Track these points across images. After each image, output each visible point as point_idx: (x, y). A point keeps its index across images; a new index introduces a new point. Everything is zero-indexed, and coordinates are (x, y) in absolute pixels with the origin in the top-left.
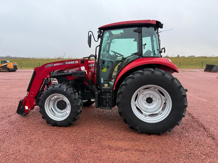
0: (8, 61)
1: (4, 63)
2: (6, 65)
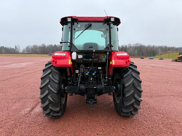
1: (181, 54)
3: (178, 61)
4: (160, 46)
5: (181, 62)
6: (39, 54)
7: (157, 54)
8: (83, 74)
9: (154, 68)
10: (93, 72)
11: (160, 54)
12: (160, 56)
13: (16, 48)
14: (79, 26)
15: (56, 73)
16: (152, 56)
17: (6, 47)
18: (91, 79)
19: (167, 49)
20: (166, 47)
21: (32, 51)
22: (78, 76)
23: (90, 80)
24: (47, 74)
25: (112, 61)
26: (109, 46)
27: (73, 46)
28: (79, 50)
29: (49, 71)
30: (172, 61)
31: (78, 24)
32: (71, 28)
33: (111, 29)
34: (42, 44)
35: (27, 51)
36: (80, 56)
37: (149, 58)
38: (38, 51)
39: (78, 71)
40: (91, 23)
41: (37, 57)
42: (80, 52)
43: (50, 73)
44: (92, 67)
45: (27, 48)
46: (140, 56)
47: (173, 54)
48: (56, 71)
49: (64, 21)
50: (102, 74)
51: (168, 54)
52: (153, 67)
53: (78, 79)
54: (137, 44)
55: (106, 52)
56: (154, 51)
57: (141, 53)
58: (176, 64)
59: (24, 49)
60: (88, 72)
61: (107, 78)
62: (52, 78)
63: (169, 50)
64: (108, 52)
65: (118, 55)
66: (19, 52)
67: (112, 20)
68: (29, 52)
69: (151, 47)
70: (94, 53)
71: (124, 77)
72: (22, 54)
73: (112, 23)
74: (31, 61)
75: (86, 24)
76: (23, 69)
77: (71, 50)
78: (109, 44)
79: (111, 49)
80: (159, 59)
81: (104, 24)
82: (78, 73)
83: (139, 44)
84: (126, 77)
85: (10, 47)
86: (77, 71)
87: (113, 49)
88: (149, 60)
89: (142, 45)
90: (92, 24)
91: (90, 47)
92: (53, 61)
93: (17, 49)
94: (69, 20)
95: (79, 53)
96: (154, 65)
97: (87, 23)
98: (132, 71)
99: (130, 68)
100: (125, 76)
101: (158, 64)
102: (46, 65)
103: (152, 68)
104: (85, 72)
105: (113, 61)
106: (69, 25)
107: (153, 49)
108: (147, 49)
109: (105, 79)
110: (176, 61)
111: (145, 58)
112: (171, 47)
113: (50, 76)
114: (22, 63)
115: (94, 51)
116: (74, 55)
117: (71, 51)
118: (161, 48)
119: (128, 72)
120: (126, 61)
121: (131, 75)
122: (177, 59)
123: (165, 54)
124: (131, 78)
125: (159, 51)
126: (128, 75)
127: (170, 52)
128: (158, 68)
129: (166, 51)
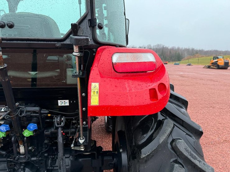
0: (219, 57)
1: (216, 59)
2: (217, 61)
3: (212, 68)
4: (186, 49)
5: (215, 69)
7: (182, 59)
9: (183, 79)
11: (186, 58)
12: (187, 61)
16: (176, 61)
18: (22, 151)
19: (195, 53)
20: (193, 50)
30: (204, 68)
37: (174, 64)
47: (203, 58)
51: (197, 58)
52: (182, 76)
54: (158, 45)
56: (179, 55)
57: (164, 57)
58: (210, 72)
60: (3, 128)
61: (81, 141)
63: (197, 53)
64: (76, 49)
69: (176, 49)
71: (143, 156)
78: (85, 17)
80: (187, 65)
83: (160, 46)
84: (149, 157)
88: (174, 67)
89: (165, 46)
96: (182, 73)
100: (145, 152)
101: (188, 72)
103: (181, 78)
105: (95, 86)
107: (177, 53)
108: (170, 52)
110: (209, 67)
111: (168, 63)
118: (187, 50)
119: (158, 133)
120: (150, 90)
121: (173, 148)
122: (211, 65)
123: (193, 58)
124: (173, 166)
125: (185, 55)
126: (160, 146)
127: (199, 55)
128: (190, 78)
129: (194, 54)
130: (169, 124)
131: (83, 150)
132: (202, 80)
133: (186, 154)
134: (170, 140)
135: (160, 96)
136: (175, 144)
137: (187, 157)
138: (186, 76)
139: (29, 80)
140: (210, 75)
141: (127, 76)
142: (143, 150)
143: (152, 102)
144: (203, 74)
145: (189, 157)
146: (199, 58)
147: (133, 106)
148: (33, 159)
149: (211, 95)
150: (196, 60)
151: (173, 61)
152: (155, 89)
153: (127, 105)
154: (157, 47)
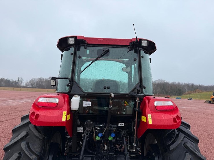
3: (212, 103)
4: (186, 84)
6: (45, 89)
7: (183, 93)
8: (91, 136)
10: (110, 135)
11: (187, 93)
12: (188, 95)
13: (18, 80)
14: (88, 52)
15: (37, 137)
16: (178, 95)
17: (6, 79)
18: (106, 148)
19: (195, 88)
21: (37, 84)
22: (82, 139)
23: (104, 150)
24: (18, 139)
25: (146, 115)
26: (138, 88)
27: (74, 85)
28: (86, 93)
29: (23, 134)
30: (204, 103)
31: (85, 48)
32: (75, 55)
33: (141, 58)
34: (49, 77)
35: (31, 84)
36: (87, 104)
37: (175, 98)
38: (44, 85)
39: (82, 128)
40: (108, 48)
41: (41, 93)
42: (86, 96)
43: (23, 137)
44: (109, 126)
45: (32, 81)
46: (164, 95)
47: (203, 93)
48: (37, 134)
49: (63, 44)
50: (126, 137)
51: (198, 93)
53: (81, 143)
54: (159, 80)
55: (133, 98)
56: (180, 89)
57: (165, 91)
58: (212, 107)
59: (28, 83)
60: (100, 135)
61: (135, 145)
62: (25, 150)
63: (197, 88)
64: (138, 99)
65: (156, 104)
66: (22, 85)
67: (144, 44)
68: (33, 85)
69: (176, 85)
70: (113, 99)
71: (171, 149)
72: (24, 88)
73: (141, 49)
74: (32, 97)
75: (100, 50)
76: (17, 108)
77: (70, 91)
78: (138, 84)
79: (142, 92)
80: (188, 100)
81: (130, 51)
82: (82, 132)
83: (161, 81)
84: (174, 150)
85: (12, 79)
86: (80, 130)
87: (146, 92)
88: (176, 101)
89: (165, 82)
90: (110, 50)
91: (105, 88)
92: (33, 113)
93: (19, 82)
94: (71, 41)
95: (84, 97)
97: (102, 48)
98: (185, 137)
99: (179, 130)
100: (172, 147)
101: (190, 107)
102: (23, 119)
104: (94, 134)
105: (149, 116)
106: (72, 50)
107: (178, 87)
108: (171, 87)
109: (132, 147)
110: (210, 102)
111: (170, 97)
112: (199, 85)
113: (23, 144)
114: (19, 100)
115: (113, 95)
116: (75, 102)
117: (71, 93)
118: (188, 86)
119: (177, 139)
120: (173, 118)
121: (185, 146)
122: (211, 100)
123: (194, 93)
124: (186, 154)
125: (185, 89)
126: (178, 145)
127: (199, 90)
128: (192, 112)
129: (194, 90)
130: (182, 136)
131: (134, 150)
132: (204, 114)
133: (191, 149)
134: (183, 143)
135: (178, 121)
136: (186, 144)
137: (192, 151)
138: (188, 110)
139: (103, 111)
140: (211, 110)
141: (160, 112)
142: (171, 147)
143: (174, 124)
144: (204, 109)
145: (193, 150)
146: (200, 93)
147: (166, 125)
148: (110, 154)
149: (212, 128)
150: (196, 94)
151: (175, 95)
152: (175, 118)
153: (164, 124)
154: (158, 82)
